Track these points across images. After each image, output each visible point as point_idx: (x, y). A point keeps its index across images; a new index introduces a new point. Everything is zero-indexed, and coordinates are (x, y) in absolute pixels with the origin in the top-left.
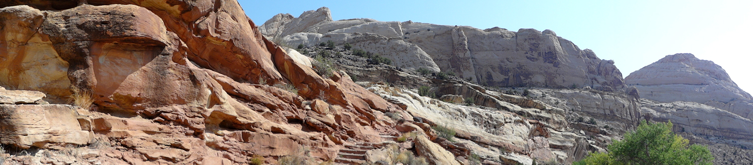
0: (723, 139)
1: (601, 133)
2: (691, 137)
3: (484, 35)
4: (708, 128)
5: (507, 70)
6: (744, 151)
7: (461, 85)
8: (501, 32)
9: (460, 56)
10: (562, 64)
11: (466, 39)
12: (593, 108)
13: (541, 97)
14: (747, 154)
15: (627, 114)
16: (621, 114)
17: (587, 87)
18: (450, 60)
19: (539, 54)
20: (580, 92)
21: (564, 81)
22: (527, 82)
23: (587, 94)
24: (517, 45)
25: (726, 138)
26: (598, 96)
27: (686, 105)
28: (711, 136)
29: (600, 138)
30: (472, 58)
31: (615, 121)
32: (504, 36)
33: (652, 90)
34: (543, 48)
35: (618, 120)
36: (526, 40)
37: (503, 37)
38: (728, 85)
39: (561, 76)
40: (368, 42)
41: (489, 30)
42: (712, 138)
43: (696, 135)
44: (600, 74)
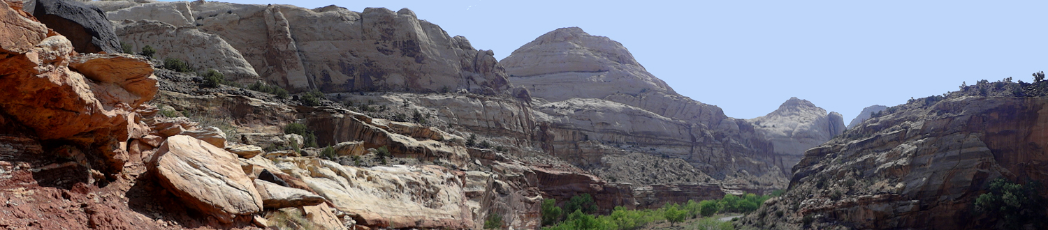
0: (638, 147)
1: (497, 160)
2: (598, 147)
3: (315, 17)
4: (618, 133)
5: (351, 68)
6: (667, 161)
7: (341, 116)
8: (340, 13)
9: (280, 49)
10: (428, 58)
11: (287, 23)
12: (473, 119)
13: (402, 106)
14: (671, 165)
15: (517, 124)
16: (510, 126)
17: (463, 90)
18: (264, 55)
19: (395, 44)
20: (455, 97)
21: (431, 82)
22: (380, 84)
23: (463, 100)
24: (364, 31)
25: (641, 145)
26: (478, 102)
27: (587, 103)
28: (622, 143)
29: (496, 166)
30: (299, 51)
31: (503, 137)
32: (344, 18)
33: (533, 83)
34: (399, 35)
35: (506, 134)
36: (375, 24)
37: (344, 20)
38: (636, 69)
39: (427, 75)
40: (148, 33)
41: (321, 10)
42: (625, 146)
43: (603, 143)
44: (477, 71)
